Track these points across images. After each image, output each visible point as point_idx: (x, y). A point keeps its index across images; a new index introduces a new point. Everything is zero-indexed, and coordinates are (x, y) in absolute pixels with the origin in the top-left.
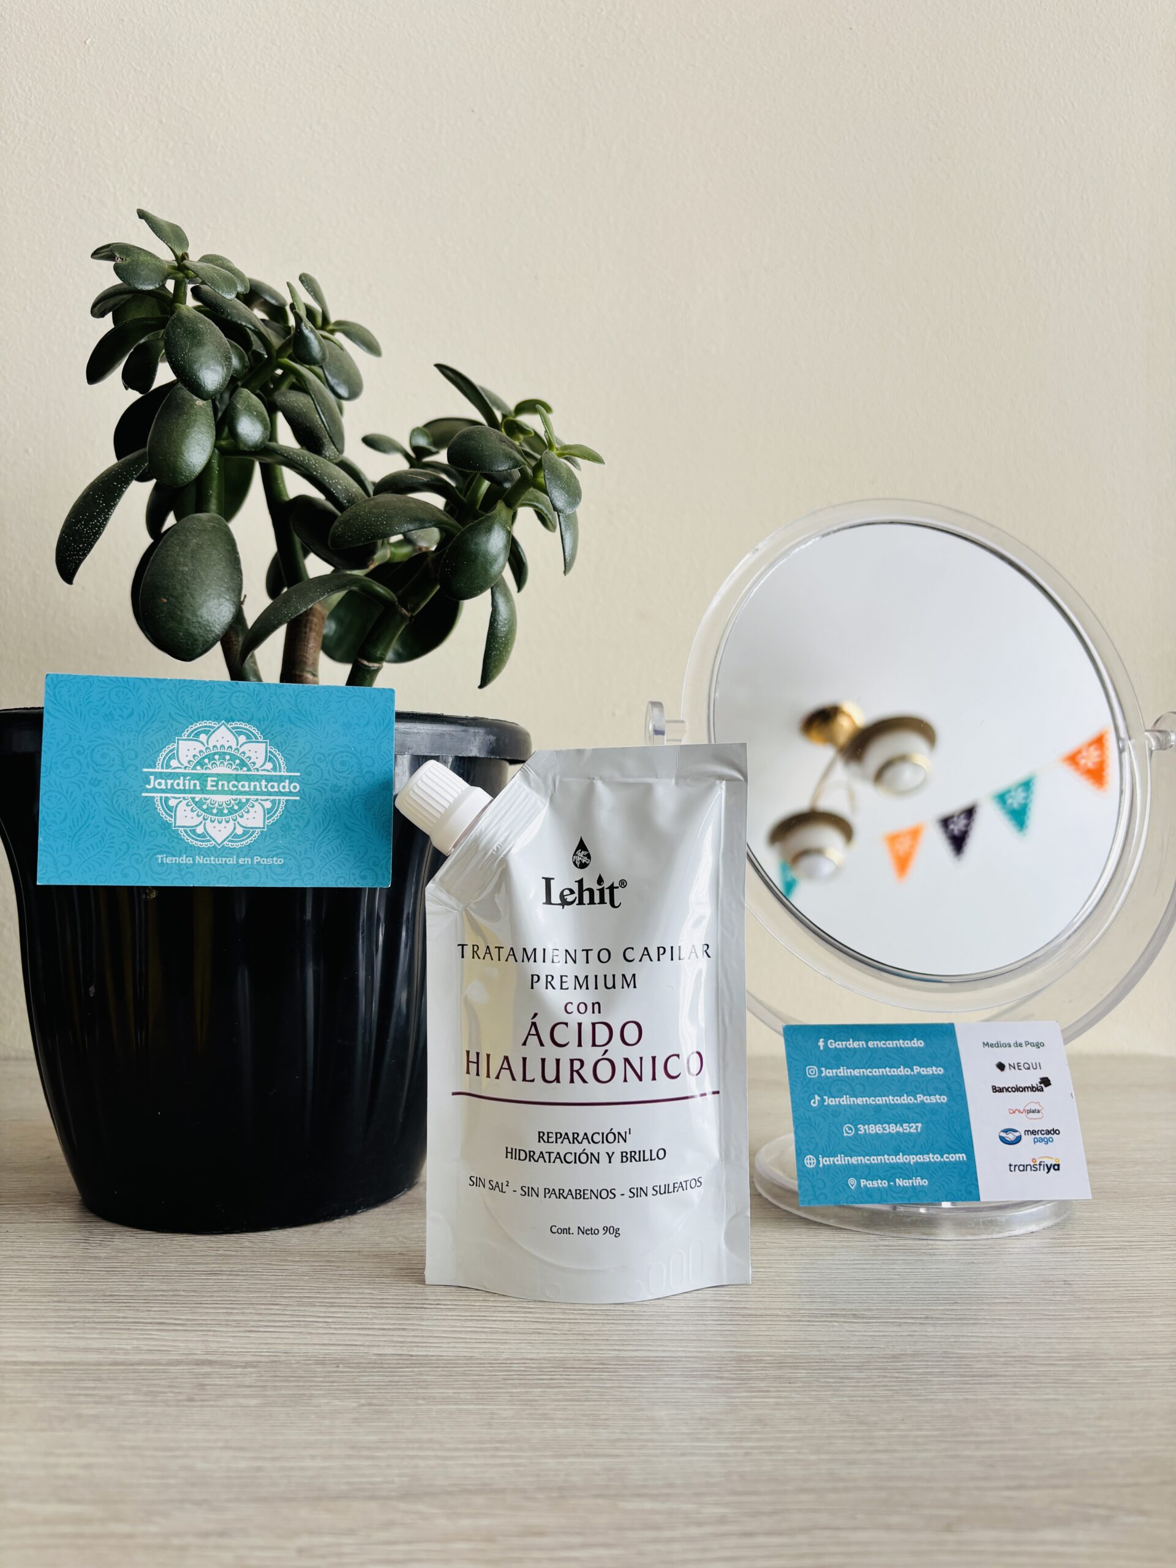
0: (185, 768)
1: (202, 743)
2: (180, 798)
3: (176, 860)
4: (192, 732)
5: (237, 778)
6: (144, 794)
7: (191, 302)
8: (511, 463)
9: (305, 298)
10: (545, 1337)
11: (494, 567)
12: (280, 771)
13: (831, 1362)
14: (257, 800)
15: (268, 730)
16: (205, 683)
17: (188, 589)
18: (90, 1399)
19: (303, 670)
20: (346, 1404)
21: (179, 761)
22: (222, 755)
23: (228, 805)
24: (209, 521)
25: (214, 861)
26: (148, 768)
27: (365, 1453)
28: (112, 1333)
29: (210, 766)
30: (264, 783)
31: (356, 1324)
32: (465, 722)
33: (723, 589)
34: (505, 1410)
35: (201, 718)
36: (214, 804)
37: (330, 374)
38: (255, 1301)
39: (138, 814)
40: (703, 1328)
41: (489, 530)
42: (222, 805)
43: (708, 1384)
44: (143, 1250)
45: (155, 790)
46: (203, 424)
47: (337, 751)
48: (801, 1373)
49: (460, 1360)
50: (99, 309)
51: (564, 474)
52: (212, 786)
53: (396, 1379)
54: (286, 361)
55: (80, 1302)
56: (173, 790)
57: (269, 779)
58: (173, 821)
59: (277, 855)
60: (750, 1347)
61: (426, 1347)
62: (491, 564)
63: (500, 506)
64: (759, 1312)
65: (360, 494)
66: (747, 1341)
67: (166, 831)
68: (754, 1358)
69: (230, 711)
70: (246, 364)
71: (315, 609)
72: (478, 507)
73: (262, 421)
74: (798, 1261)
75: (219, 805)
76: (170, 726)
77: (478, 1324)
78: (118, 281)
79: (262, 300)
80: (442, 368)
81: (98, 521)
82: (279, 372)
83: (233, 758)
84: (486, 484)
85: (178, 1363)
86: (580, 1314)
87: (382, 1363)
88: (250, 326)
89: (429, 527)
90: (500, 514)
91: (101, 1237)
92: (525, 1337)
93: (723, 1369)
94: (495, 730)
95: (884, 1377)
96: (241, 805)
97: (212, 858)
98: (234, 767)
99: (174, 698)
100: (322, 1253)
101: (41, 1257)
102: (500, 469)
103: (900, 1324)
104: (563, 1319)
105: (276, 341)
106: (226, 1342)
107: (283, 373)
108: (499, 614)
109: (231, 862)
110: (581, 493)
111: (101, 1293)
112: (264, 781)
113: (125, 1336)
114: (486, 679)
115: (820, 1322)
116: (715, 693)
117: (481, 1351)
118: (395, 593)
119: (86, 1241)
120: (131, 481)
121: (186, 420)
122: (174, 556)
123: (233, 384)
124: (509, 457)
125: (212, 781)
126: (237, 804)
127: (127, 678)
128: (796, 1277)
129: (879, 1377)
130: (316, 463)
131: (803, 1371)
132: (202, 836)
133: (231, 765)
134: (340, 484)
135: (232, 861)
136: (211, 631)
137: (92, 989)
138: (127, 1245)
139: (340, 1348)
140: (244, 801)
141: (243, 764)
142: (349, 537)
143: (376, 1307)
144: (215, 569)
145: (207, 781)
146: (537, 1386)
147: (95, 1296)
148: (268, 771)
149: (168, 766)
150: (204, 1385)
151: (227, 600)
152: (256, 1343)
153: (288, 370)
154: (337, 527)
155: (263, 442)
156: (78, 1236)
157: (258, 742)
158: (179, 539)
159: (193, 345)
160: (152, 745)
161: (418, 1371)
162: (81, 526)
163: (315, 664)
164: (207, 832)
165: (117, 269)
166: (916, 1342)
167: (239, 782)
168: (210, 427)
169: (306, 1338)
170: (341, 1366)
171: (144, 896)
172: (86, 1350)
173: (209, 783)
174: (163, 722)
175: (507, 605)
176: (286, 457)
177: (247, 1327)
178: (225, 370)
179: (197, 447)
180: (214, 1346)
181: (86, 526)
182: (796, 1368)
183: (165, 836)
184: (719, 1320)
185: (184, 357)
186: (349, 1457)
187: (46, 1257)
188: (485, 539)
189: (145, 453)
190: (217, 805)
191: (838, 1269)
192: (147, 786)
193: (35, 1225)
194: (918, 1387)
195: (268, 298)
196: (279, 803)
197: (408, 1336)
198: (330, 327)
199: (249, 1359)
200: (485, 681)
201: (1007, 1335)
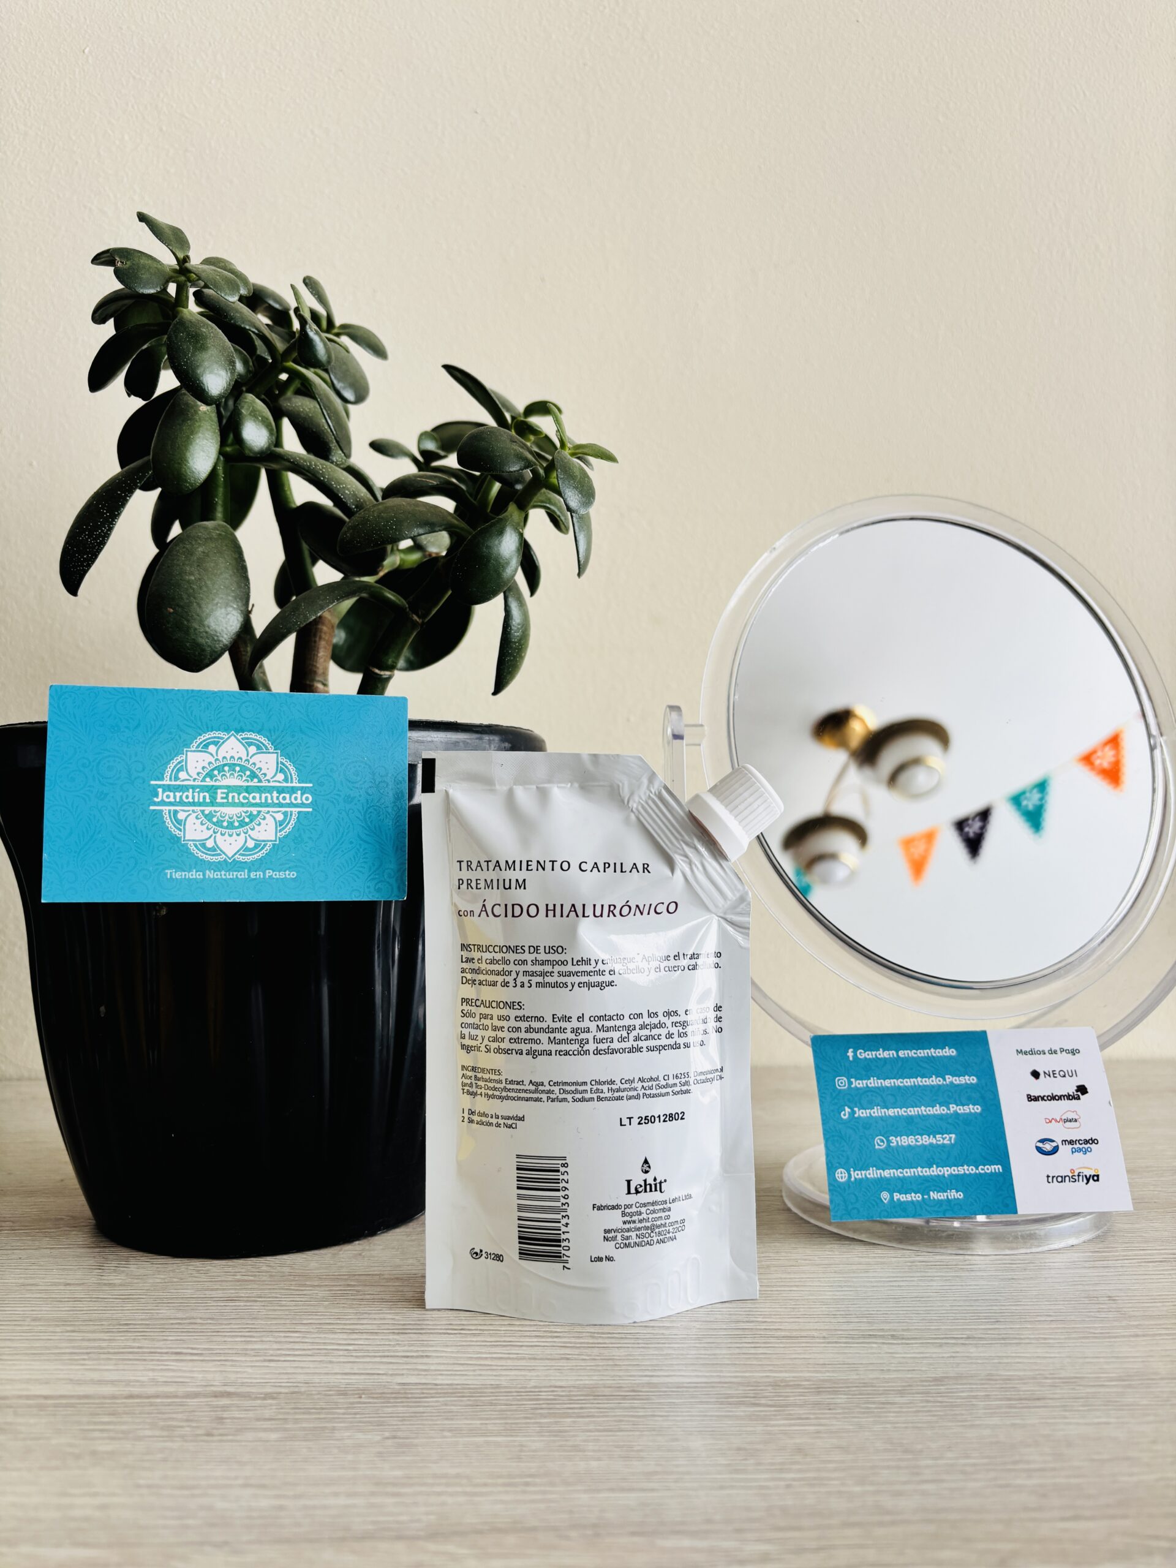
0: (195, 780)
1: (212, 755)
2: (189, 811)
3: (185, 875)
4: (201, 743)
5: (248, 790)
6: (152, 808)
7: (193, 308)
8: (522, 464)
9: (310, 302)
10: (574, 1363)
11: (507, 570)
12: (292, 782)
13: (872, 1386)
14: (269, 812)
15: (278, 741)
16: (214, 693)
17: (195, 598)
18: (105, 1435)
19: (313, 680)
20: (370, 1437)
21: (188, 773)
22: (232, 766)
23: (238, 817)
24: (215, 529)
25: (225, 875)
26: (156, 780)
27: (390, 1489)
28: (128, 1364)
29: (219, 778)
30: (275, 794)
31: (379, 1351)
32: (480, 729)
33: (741, 590)
34: (534, 1441)
35: (210, 729)
36: (224, 817)
37: (335, 378)
38: (274, 1328)
39: (145, 827)
40: (737, 1351)
41: (501, 533)
42: (232, 818)
43: (745, 1411)
44: (158, 1276)
45: (163, 803)
46: (207, 429)
47: (350, 761)
48: (841, 1398)
49: (486, 1388)
50: (99, 316)
51: (577, 473)
52: (222, 798)
53: (421, 1410)
54: (291, 364)
55: (94, 1332)
56: (181, 803)
57: (280, 791)
58: (182, 835)
59: (289, 869)
60: (786, 1372)
61: (451, 1375)
62: (504, 568)
63: (512, 508)
64: (794, 1334)
65: (370, 500)
66: (784, 1364)
67: (175, 846)
68: (791, 1383)
69: (240, 722)
70: (251, 369)
71: (325, 618)
72: (489, 510)
73: (268, 426)
74: (832, 1279)
75: (229, 818)
76: (177, 737)
77: (504, 1349)
78: (118, 286)
79: (267, 305)
80: (450, 369)
81: (102, 531)
82: (284, 377)
83: (243, 769)
84: (497, 486)
85: (196, 1395)
86: (608, 1338)
87: (406, 1393)
88: (254, 330)
89: (440, 531)
90: (511, 516)
91: (114, 1264)
92: (553, 1363)
93: (760, 1396)
94: (511, 737)
95: (928, 1401)
96: (252, 817)
97: (223, 873)
98: (244, 778)
99: (182, 709)
100: (342, 1277)
101: (55, 1284)
102: (512, 469)
103: (941, 1345)
104: (592, 1343)
105: (280, 346)
106: (244, 1372)
107: (288, 378)
108: (512, 619)
109: (243, 877)
110: (594, 492)
111: (115, 1322)
112: (275, 792)
113: (141, 1368)
114: (500, 685)
115: (858, 1343)
116: (734, 695)
117: (508, 1378)
118: (405, 599)
119: (100, 1267)
120: (135, 489)
121: (190, 426)
122: (179, 565)
123: (236, 389)
124: (520, 457)
125: (222, 793)
126: (248, 817)
127: (133, 689)
128: (830, 1295)
129: (922, 1401)
130: (323, 468)
131: (842, 1396)
132: (213, 849)
133: (242, 776)
134: (348, 489)
135: (243, 875)
136: (219, 641)
137: (102, 1009)
138: (141, 1271)
139: (363, 1377)
140: (255, 813)
141: (253, 775)
142: (358, 542)
143: (399, 1333)
144: (222, 580)
145: (217, 793)
146: (568, 1416)
147: (109, 1325)
148: (279, 782)
149: (177, 778)
150: (222, 1418)
151: (234, 608)
152: (275, 1373)
153: (294, 375)
154: (345, 533)
155: (268, 448)
156: (92, 1262)
157: (269, 753)
158: (184, 547)
159: (196, 349)
160: (159, 757)
161: (443, 1401)
162: (85, 536)
163: (325, 674)
164: (217, 846)
165: (118, 274)
166: (958, 1364)
167: (249, 794)
168: (215, 432)
169: (326, 1367)
170: (363, 1396)
171: (154, 913)
172: (100, 1382)
173: (219, 795)
174: (170, 733)
175: (520, 610)
176: (292, 463)
177: (265, 1356)
178: (229, 374)
179: (202, 453)
180: (233, 1376)
181: (90, 536)
182: (836, 1392)
183: (174, 850)
184: (753, 1343)
185: (186, 362)
186: (373, 1494)
187: (59, 1284)
188: (497, 542)
189: (149, 461)
190: (227, 818)
191: (873, 1287)
192: (155, 799)
193: (48, 1251)
194: (963, 1412)
195: (272, 303)
196: (291, 815)
197: (432, 1364)
198: (336, 331)
199: (269, 1390)
200: (499, 686)
201: (1052, 1355)
